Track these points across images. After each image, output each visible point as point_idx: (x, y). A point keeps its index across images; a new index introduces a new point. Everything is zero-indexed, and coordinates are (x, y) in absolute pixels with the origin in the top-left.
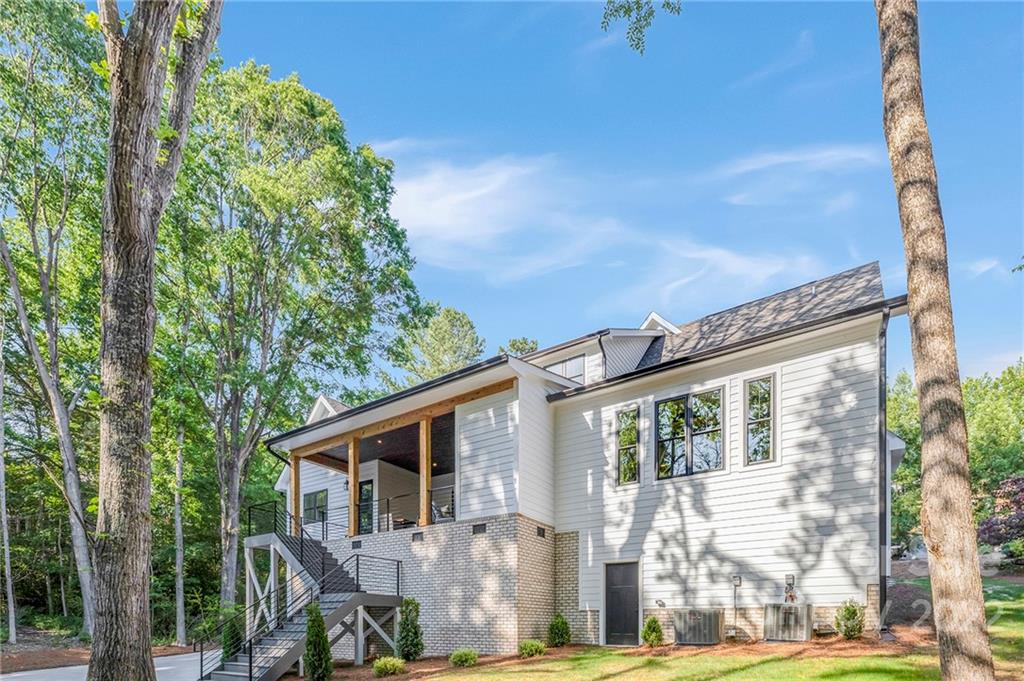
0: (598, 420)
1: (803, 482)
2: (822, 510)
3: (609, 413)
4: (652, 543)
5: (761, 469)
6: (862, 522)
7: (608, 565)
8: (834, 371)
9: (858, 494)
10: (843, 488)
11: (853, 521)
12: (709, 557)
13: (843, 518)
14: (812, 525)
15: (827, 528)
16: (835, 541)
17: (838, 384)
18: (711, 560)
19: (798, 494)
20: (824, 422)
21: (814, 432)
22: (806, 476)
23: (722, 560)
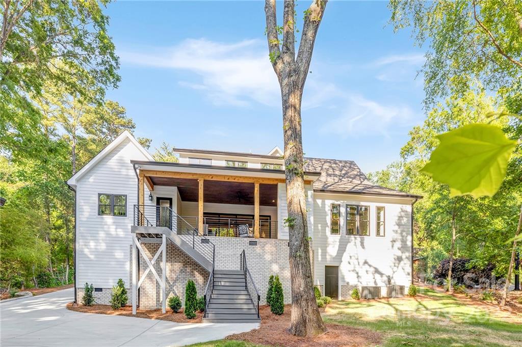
0: (323, 204)
1: (394, 243)
2: (399, 253)
3: (328, 203)
4: (345, 258)
6: (408, 258)
7: (326, 266)
8: (401, 209)
9: (407, 249)
10: (403, 248)
11: (406, 257)
12: (366, 265)
13: (404, 257)
14: (396, 257)
15: (399, 259)
16: (402, 263)
17: (403, 214)
18: (366, 266)
19: (393, 246)
20: (399, 225)
21: (396, 228)
22: (394, 241)
23: (370, 266)
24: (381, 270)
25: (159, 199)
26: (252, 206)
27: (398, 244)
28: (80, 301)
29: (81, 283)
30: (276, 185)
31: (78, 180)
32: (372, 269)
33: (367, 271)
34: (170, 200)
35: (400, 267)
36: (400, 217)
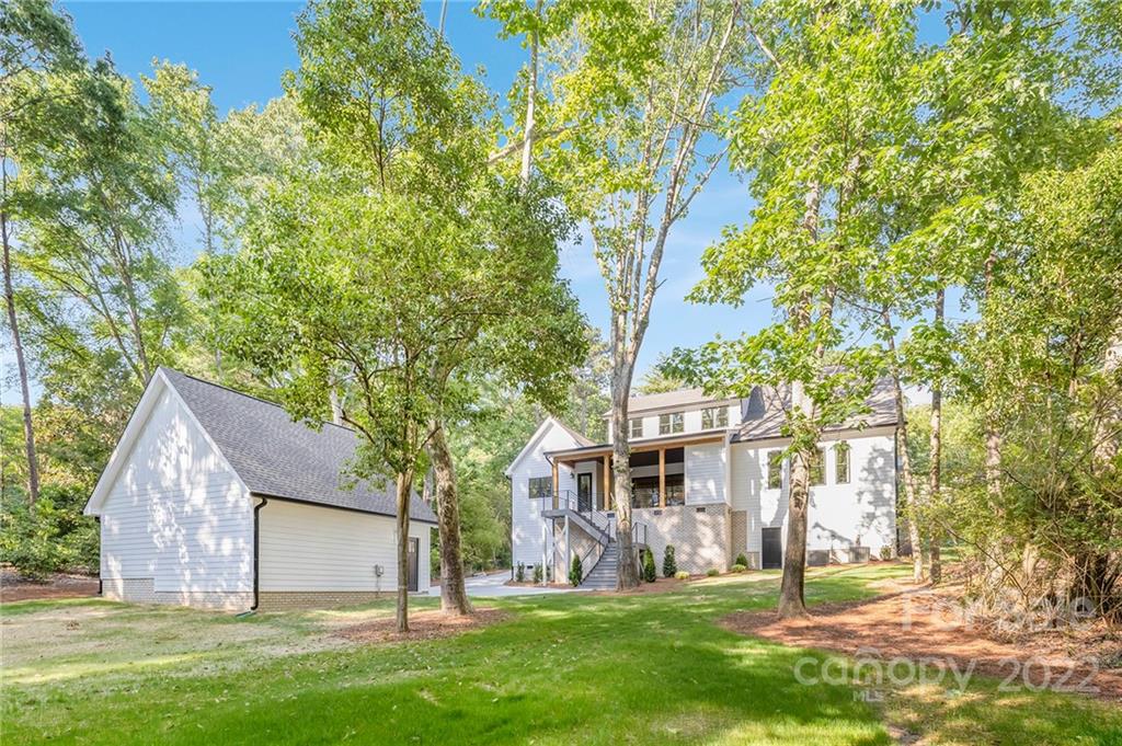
0: (757, 455)
1: (861, 496)
2: (871, 509)
3: (764, 452)
5: (842, 486)
6: (888, 514)
7: (763, 529)
9: (886, 502)
10: (878, 499)
11: (883, 514)
12: (817, 527)
13: (878, 513)
14: (865, 515)
15: (871, 517)
16: (875, 522)
17: (875, 454)
18: (818, 529)
19: (859, 500)
20: (870, 470)
21: (865, 474)
22: (860, 494)
23: (824, 529)
24: (840, 533)
25: (579, 476)
26: (680, 464)
27: (868, 497)
28: (515, 579)
29: (515, 564)
30: (683, 448)
31: (513, 470)
32: (827, 533)
33: (819, 537)
34: (590, 474)
35: (872, 528)
36: (872, 460)
